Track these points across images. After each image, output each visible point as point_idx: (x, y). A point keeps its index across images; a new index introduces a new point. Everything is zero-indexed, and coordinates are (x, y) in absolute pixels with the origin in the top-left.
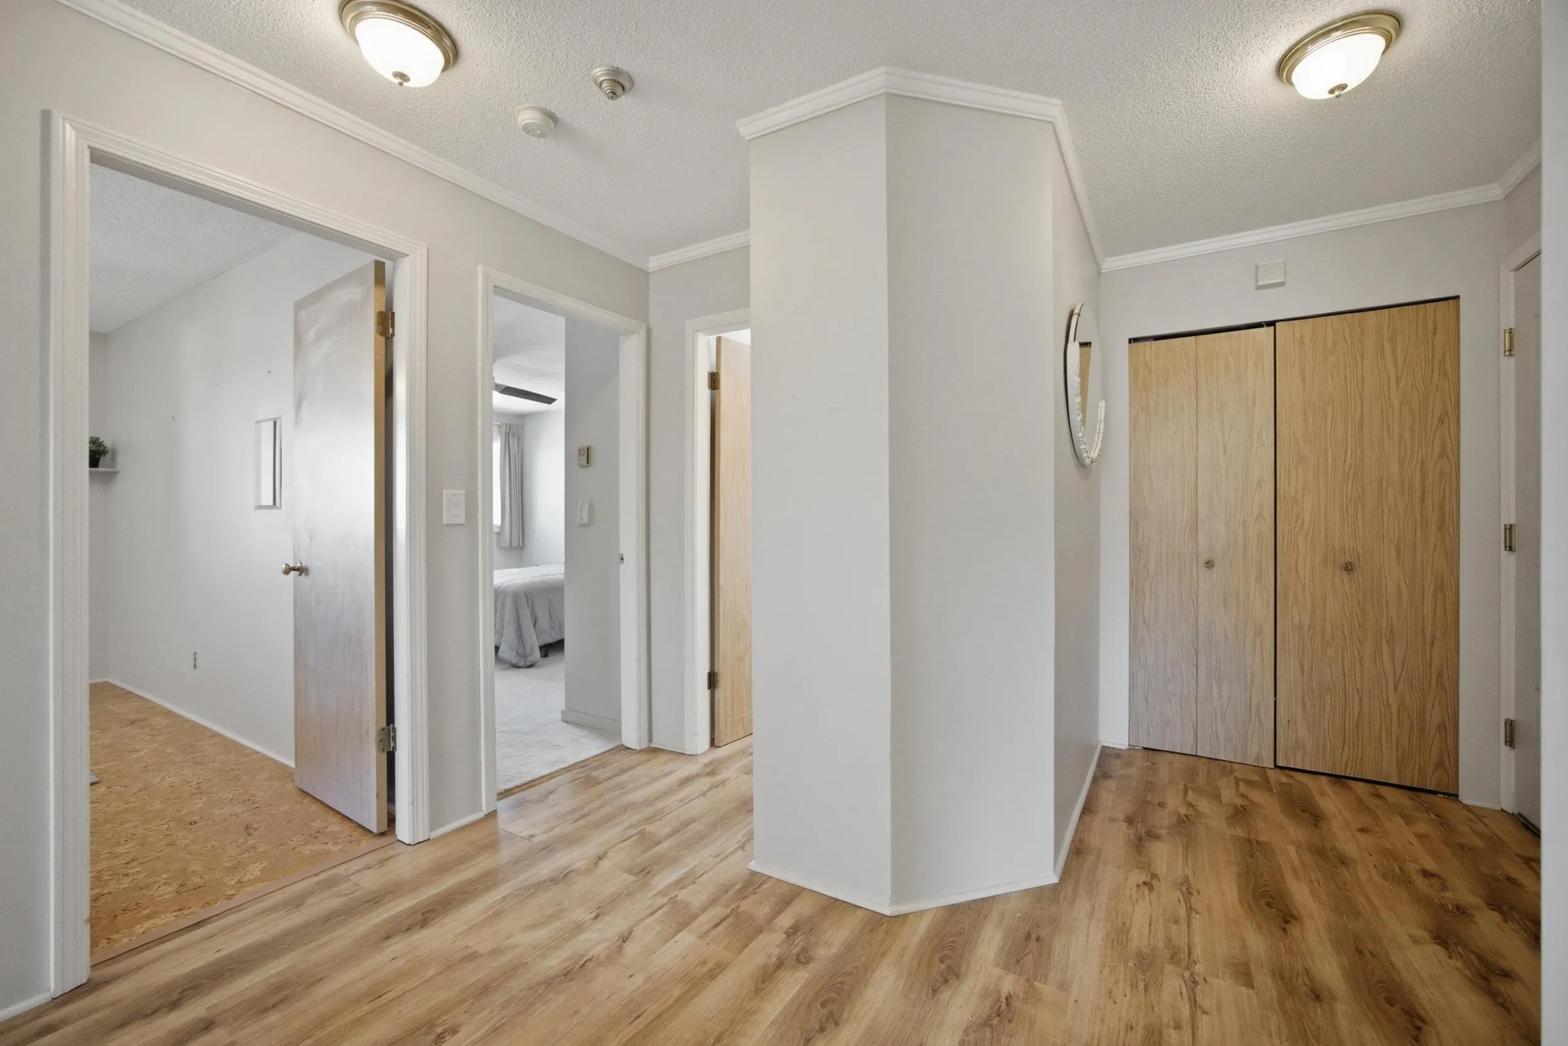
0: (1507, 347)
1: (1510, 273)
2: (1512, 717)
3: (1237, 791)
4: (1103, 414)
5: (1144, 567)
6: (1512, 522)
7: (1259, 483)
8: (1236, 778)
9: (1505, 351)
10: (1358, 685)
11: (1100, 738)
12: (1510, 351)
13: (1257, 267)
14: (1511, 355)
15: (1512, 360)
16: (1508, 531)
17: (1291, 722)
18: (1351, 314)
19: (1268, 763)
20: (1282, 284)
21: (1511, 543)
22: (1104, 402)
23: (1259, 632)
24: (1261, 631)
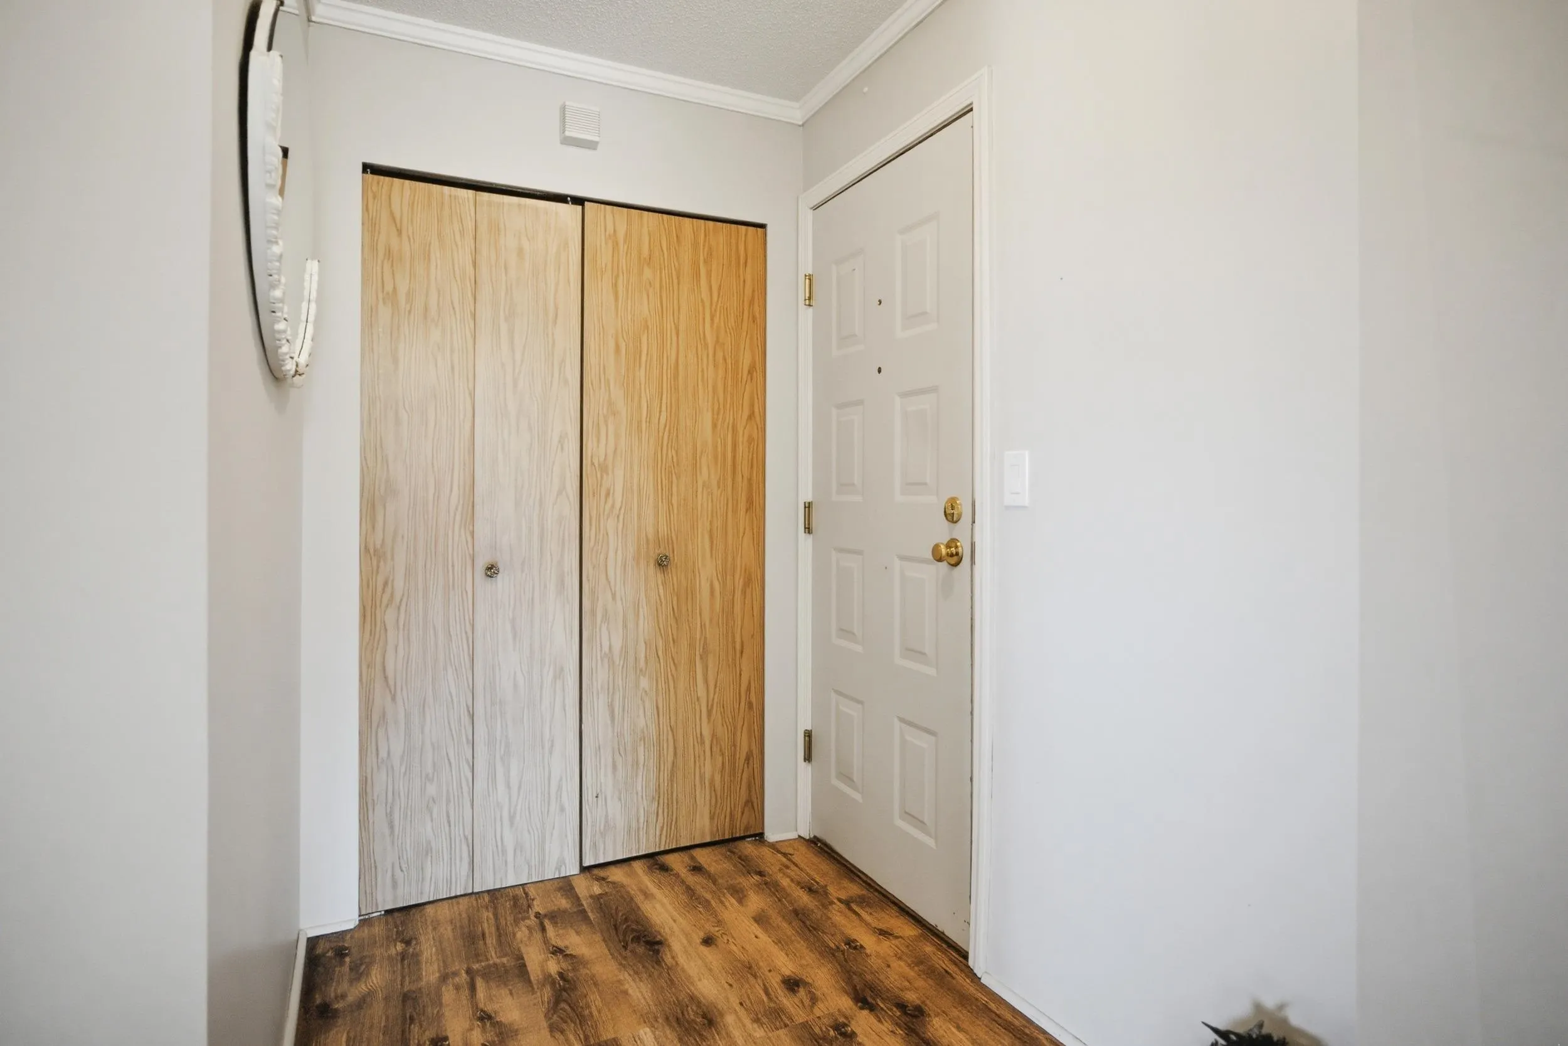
0: (807, 295)
1: (809, 210)
2: (809, 728)
3: (546, 941)
4: (315, 286)
5: (386, 584)
6: (809, 499)
7: (561, 442)
8: (538, 915)
9: (805, 300)
10: (673, 723)
11: (302, 926)
12: (810, 298)
13: (563, 109)
14: (810, 305)
15: (811, 310)
16: (807, 509)
17: (599, 796)
18: (668, 216)
19: (574, 870)
20: (591, 145)
21: (809, 524)
22: (316, 263)
23: (559, 674)
24: (562, 669)
